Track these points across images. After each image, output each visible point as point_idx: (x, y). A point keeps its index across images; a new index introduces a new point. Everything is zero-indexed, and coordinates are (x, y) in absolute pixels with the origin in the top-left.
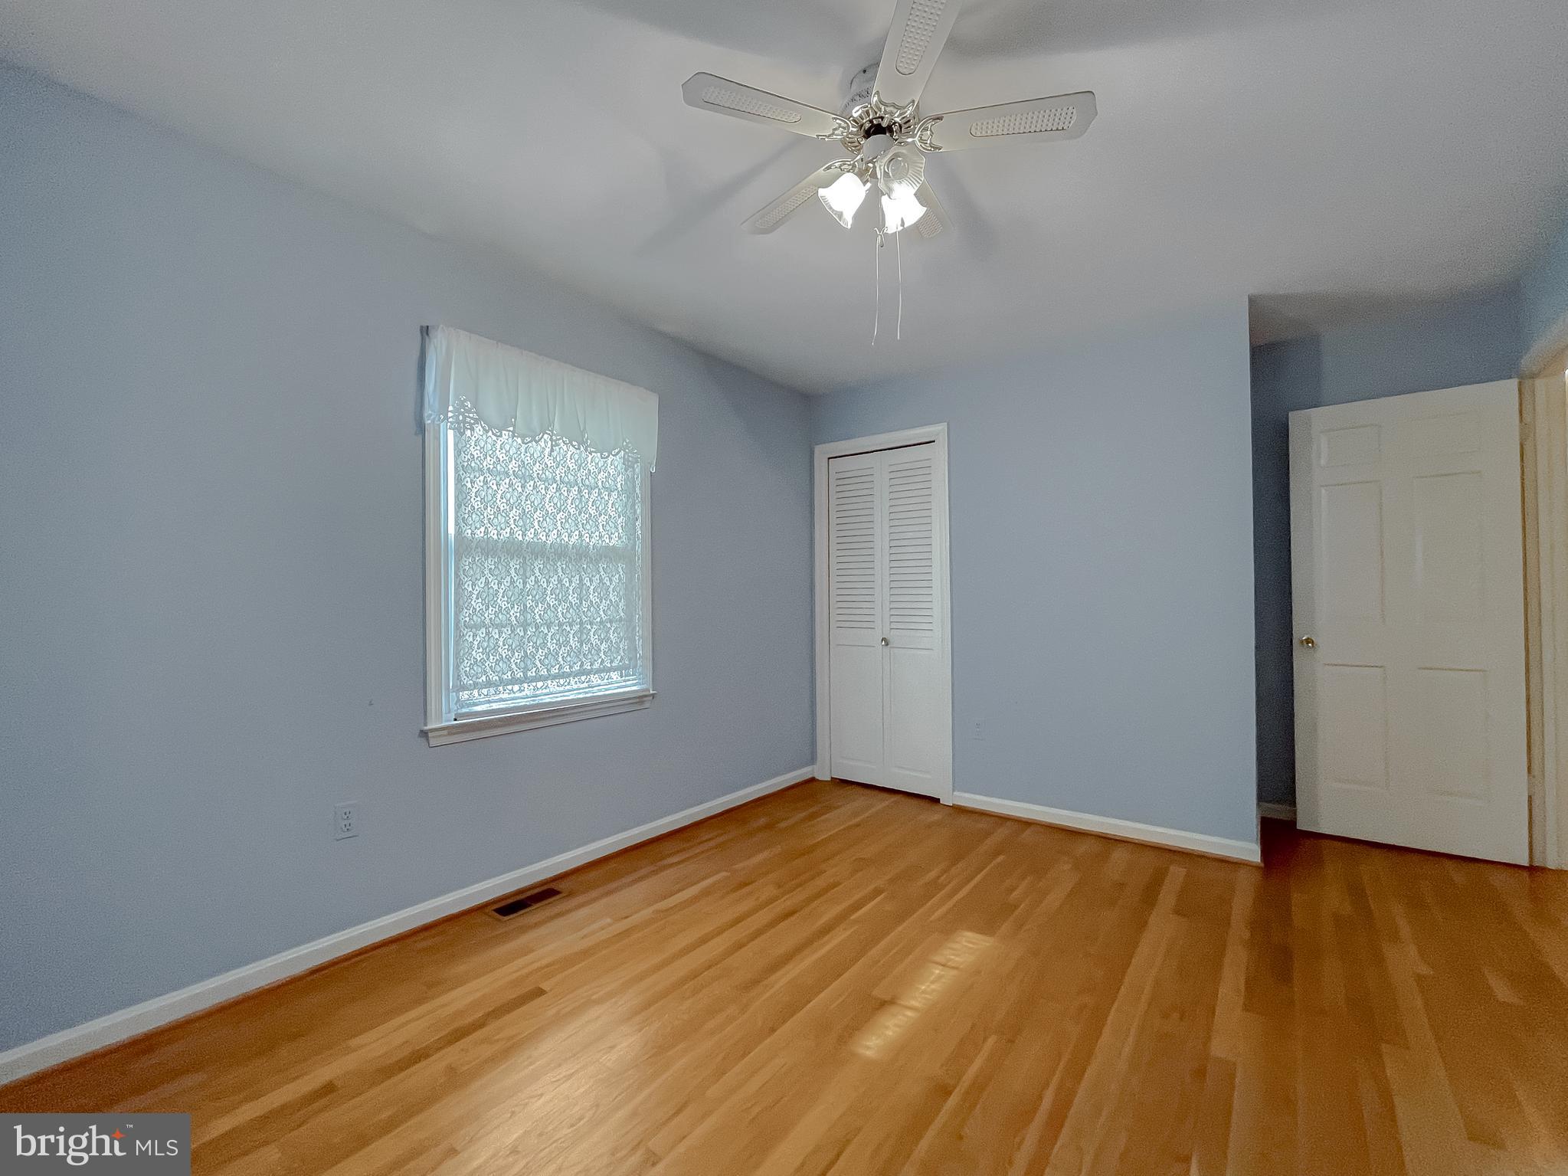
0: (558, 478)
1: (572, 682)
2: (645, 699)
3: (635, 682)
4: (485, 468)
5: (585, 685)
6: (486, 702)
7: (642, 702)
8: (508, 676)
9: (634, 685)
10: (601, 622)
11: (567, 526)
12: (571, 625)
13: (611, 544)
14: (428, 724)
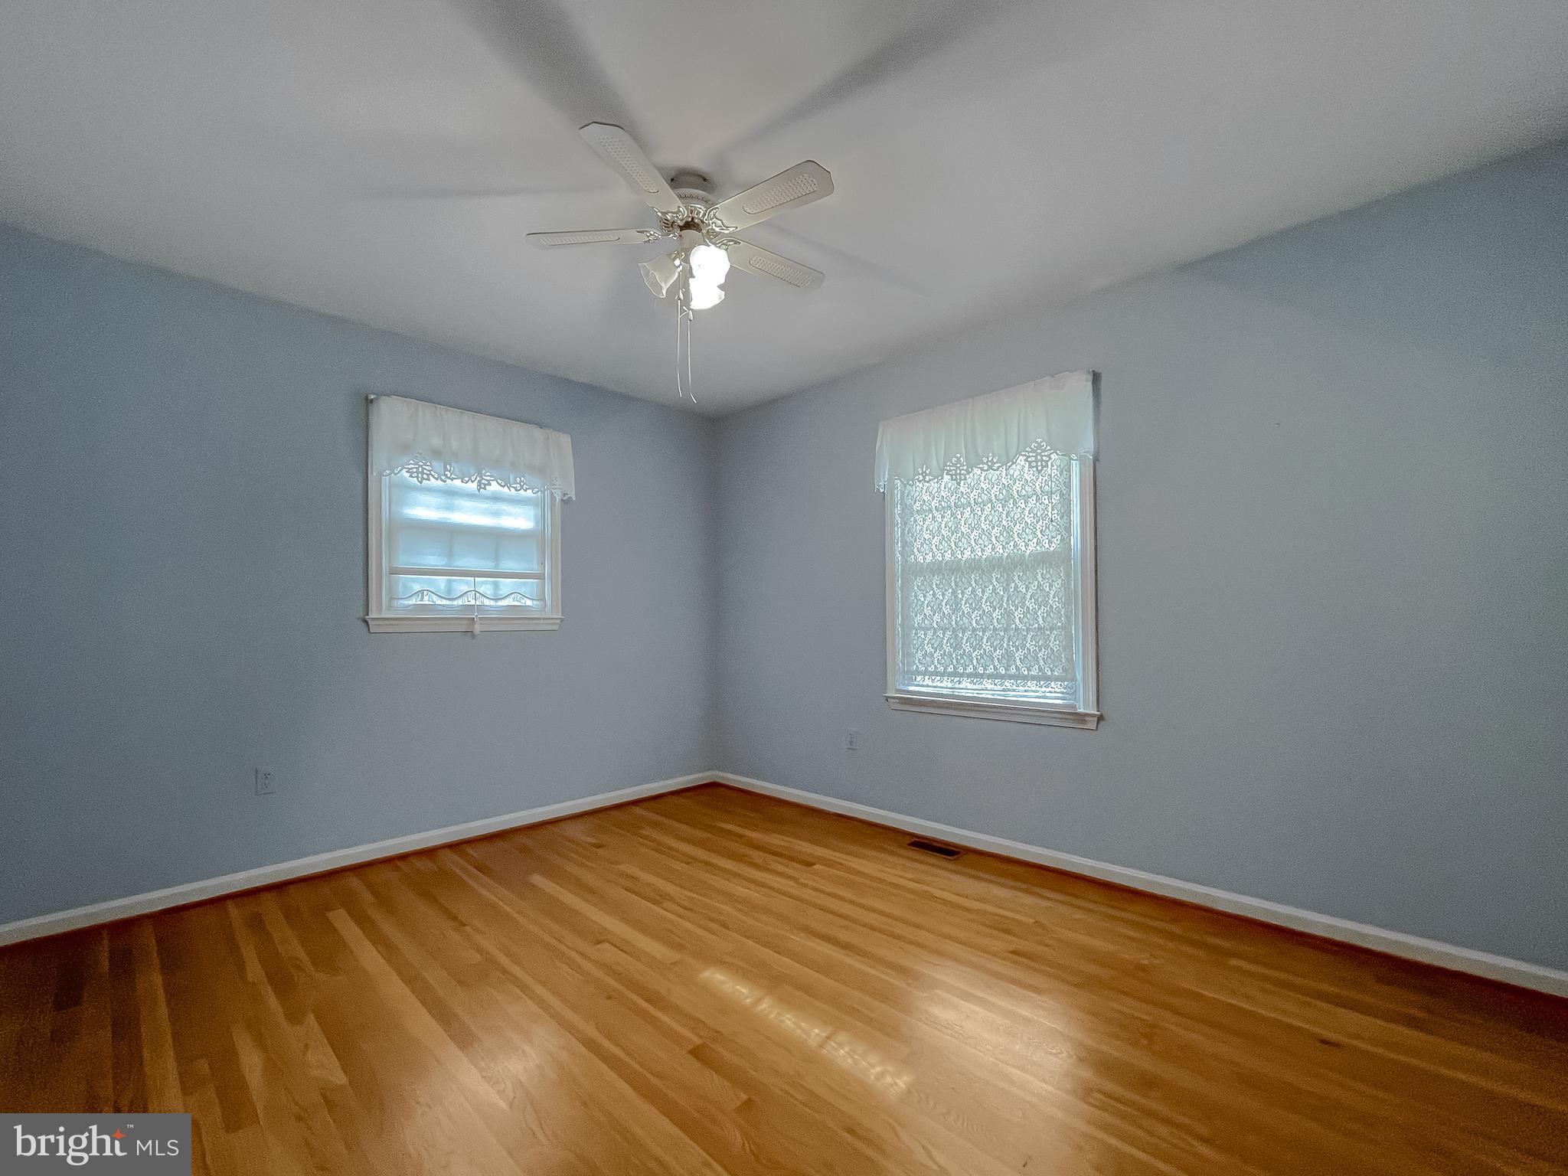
0: (972, 502)
1: (984, 682)
2: (1087, 718)
3: (1061, 695)
4: (934, 507)
5: (999, 688)
6: (925, 686)
7: (1084, 722)
8: (931, 669)
9: (1058, 698)
10: (1040, 628)
11: (981, 542)
12: (984, 631)
13: (1052, 549)
14: (888, 691)
